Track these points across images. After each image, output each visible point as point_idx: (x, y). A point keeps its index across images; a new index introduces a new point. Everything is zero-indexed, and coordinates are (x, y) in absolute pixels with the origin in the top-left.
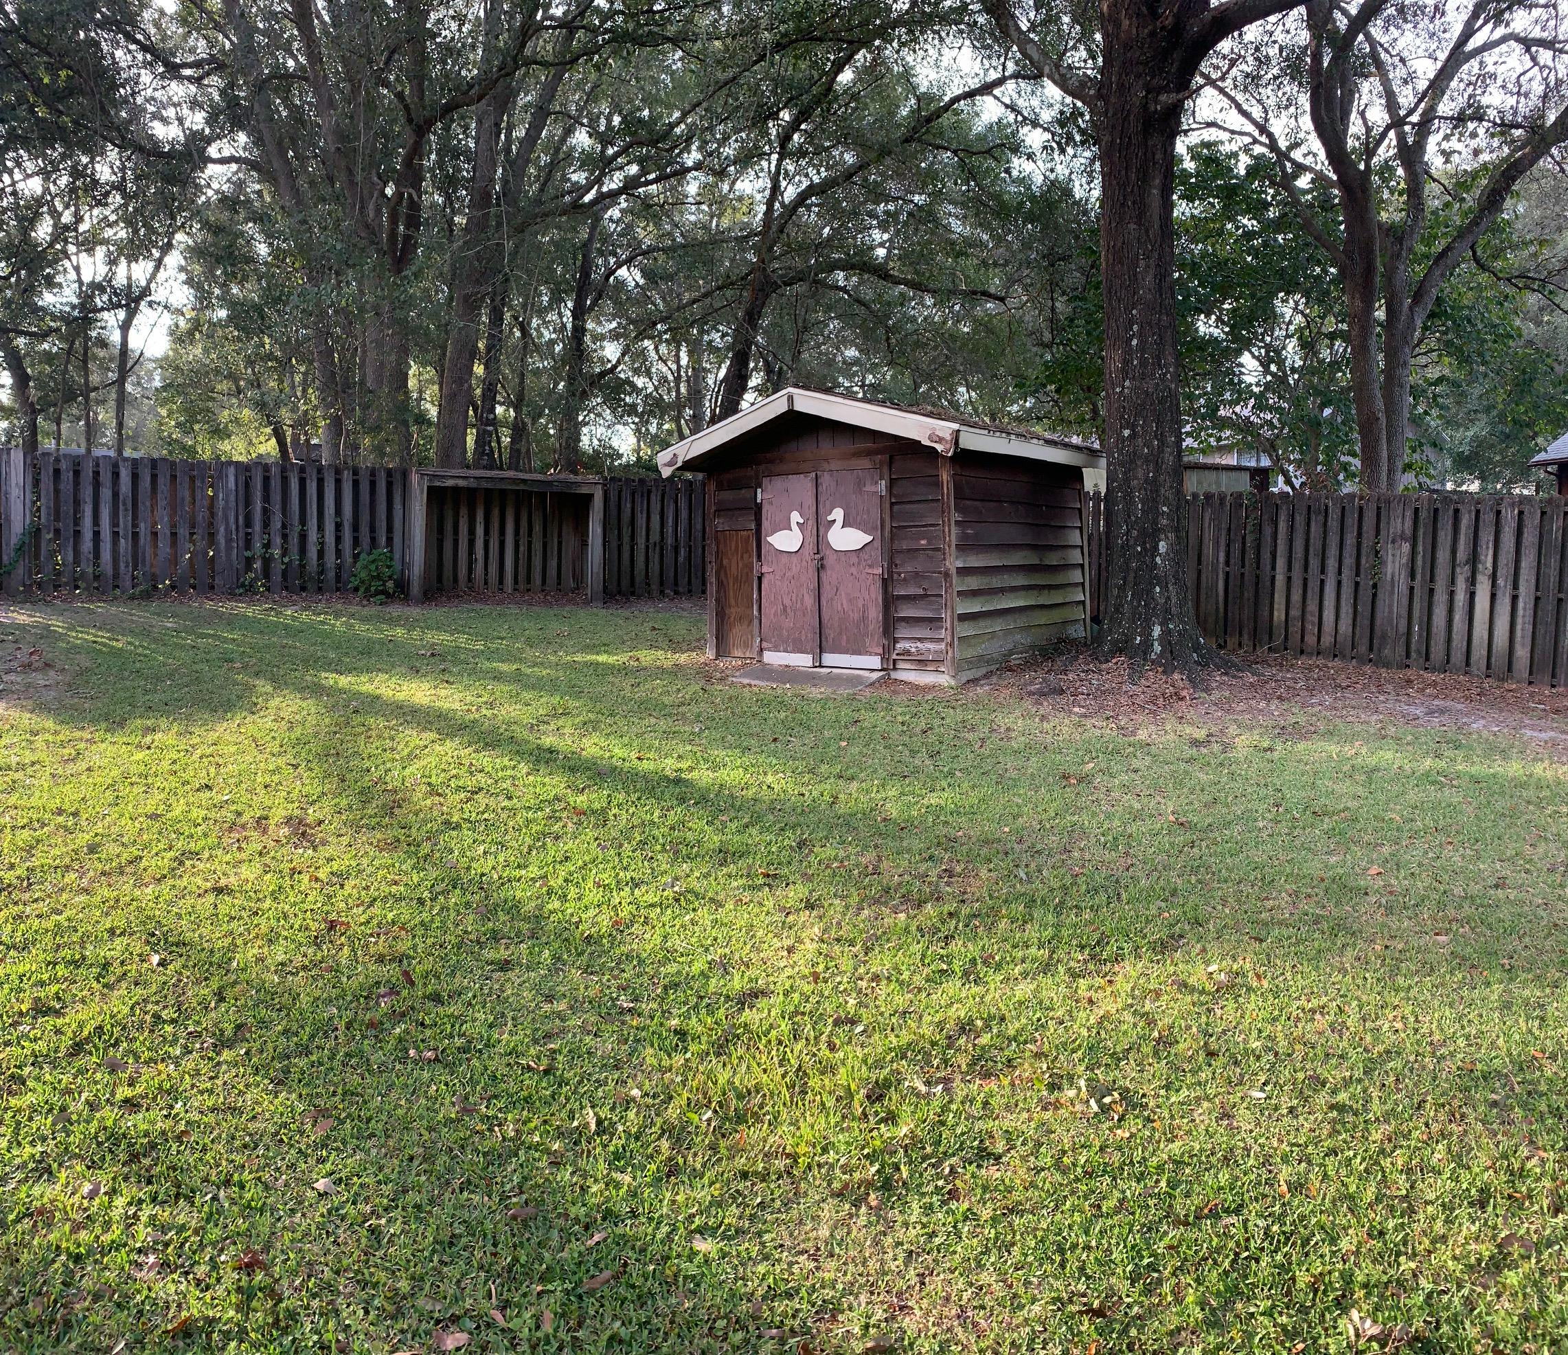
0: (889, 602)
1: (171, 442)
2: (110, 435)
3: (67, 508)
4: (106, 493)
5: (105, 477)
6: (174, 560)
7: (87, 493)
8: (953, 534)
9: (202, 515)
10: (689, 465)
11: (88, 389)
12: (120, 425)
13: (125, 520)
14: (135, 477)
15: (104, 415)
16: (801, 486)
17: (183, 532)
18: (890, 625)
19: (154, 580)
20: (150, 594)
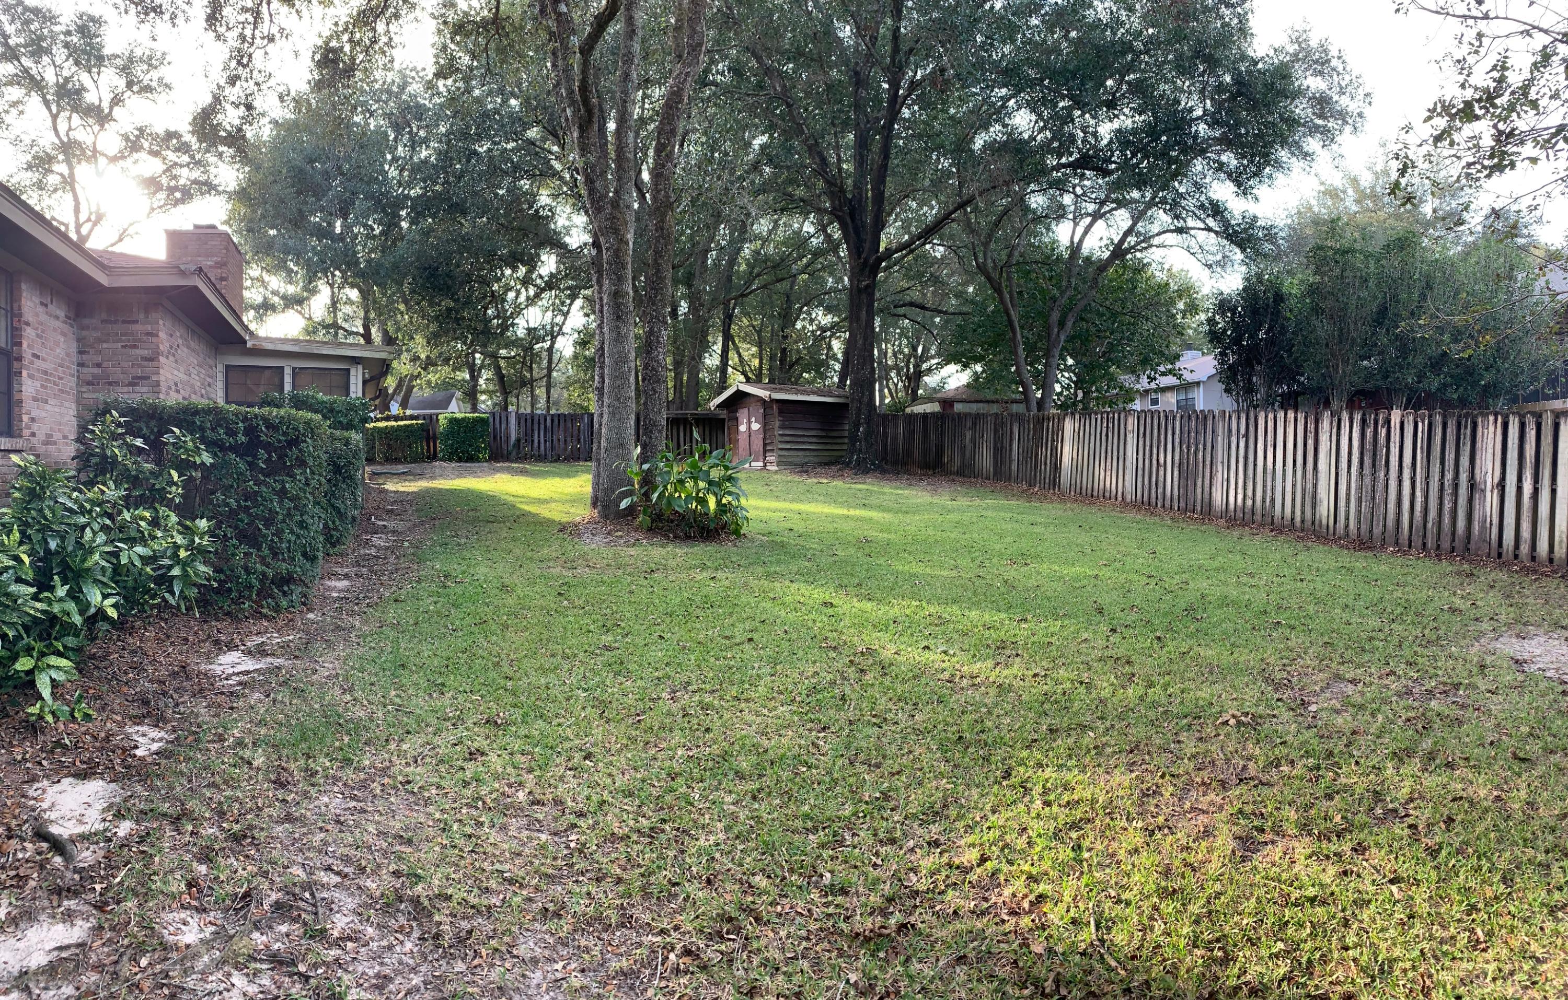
0: (765, 445)
1: (575, 405)
2: (542, 403)
3: (529, 432)
4: (542, 426)
5: (542, 421)
6: (566, 449)
7: (536, 427)
8: (778, 423)
9: (576, 432)
10: (718, 406)
11: (532, 380)
12: (549, 398)
13: (549, 435)
14: (552, 421)
15: (540, 392)
16: (745, 411)
17: (569, 439)
18: (765, 451)
19: (559, 456)
20: (557, 460)
